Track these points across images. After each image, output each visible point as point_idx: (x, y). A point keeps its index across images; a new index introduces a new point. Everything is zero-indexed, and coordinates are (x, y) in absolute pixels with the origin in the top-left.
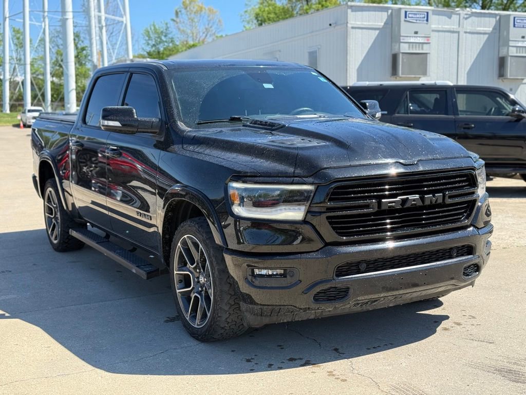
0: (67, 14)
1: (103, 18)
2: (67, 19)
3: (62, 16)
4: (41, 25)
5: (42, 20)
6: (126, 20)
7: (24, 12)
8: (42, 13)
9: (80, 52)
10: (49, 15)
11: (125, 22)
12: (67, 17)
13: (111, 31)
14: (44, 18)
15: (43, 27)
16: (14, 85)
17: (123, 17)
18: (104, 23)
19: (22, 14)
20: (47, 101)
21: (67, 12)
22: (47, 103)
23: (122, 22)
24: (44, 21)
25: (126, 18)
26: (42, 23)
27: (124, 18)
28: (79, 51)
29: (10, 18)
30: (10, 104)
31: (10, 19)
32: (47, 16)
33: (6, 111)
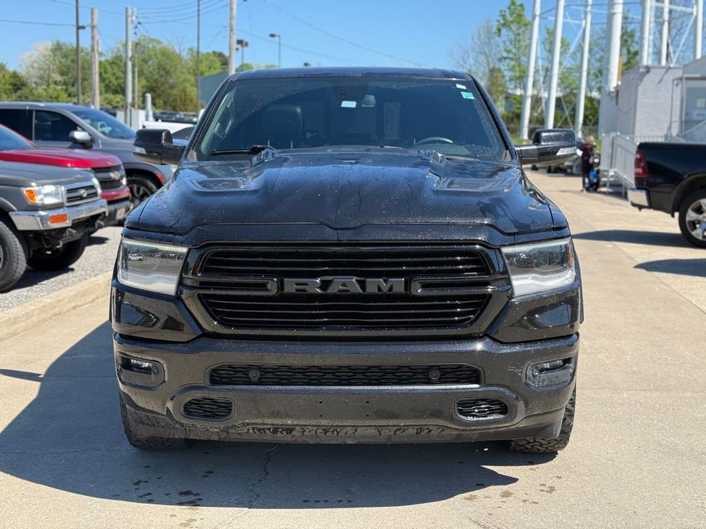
0: (616, 6)
1: (666, 10)
2: (614, 14)
3: (609, 10)
4: (581, 24)
5: (583, 16)
6: (697, 12)
7: (557, 8)
8: (582, 8)
9: (632, 58)
10: (593, 10)
11: (695, 13)
12: (615, 11)
13: (679, 27)
14: (586, 14)
15: (583, 25)
16: (537, 101)
17: (693, 7)
18: (666, 17)
19: (554, 11)
20: (578, 124)
21: (616, 4)
22: (577, 126)
23: (692, 13)
24: (585, 18)
25: (697, 8)
26: (581, 20)
27: (695, 9)
28: (631, 56)
29: (542, 16)
30: (529, 126)
31: (541, 18)
32: (590, 11)
33: (523, 136)
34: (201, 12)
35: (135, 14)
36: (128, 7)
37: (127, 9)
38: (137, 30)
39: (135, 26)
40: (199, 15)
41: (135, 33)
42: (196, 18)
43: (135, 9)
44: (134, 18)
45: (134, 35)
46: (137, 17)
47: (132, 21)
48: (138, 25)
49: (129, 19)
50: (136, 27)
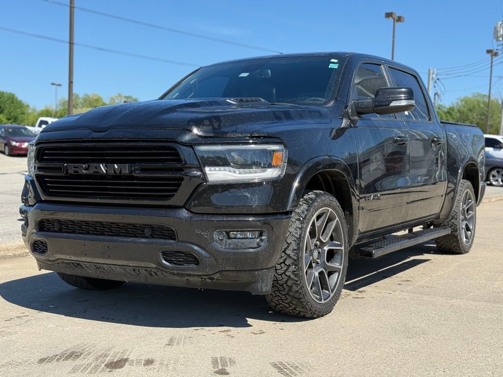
34: (493, 64)
35: (435, 73)
36: (431, 68)
37: (429, 70)
38: (436, 84)
39: (434, 81)
40: (491, 66)
41: (435, 87)
42: (490, 69)
43: (435, 70)
44: (434, 76)
45: (434, 88)
46: (436, 76)
47: (433, 78)
48: (437, 81)
49: (431, 77)
50: (436, 82)
